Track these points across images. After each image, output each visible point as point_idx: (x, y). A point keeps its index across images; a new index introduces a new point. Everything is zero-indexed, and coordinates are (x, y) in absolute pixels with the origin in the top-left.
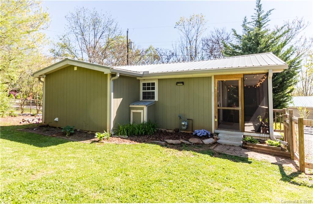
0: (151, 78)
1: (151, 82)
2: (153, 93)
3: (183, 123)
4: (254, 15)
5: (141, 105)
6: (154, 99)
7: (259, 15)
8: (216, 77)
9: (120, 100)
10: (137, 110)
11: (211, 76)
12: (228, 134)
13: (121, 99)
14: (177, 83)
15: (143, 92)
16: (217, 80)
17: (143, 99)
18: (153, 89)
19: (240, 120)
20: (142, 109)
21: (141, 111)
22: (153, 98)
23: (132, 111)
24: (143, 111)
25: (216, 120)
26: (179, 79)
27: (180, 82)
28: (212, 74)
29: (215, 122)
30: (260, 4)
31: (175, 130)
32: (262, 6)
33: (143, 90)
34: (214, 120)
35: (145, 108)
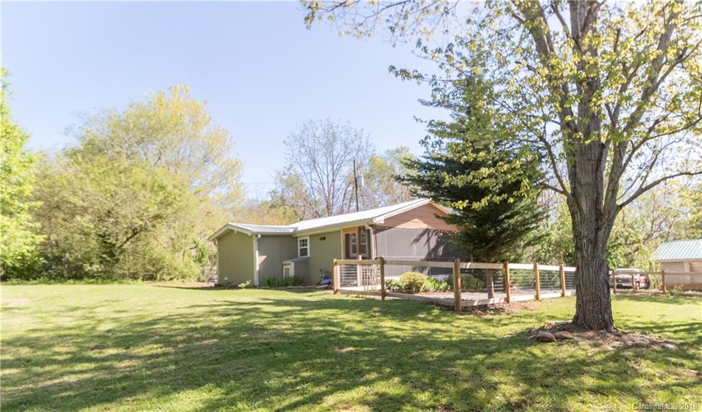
0: (302, 235)
8: (344, 230)
9: (264, 257)
11: (339, 230)
13: (266, 256)
14: (321, 238)
16: (344, 233)
20: (290, 264)
23: (285, 267)
24: (290, 266)
26: (322, 234)
33: (300, 247)
35: (292, 264)
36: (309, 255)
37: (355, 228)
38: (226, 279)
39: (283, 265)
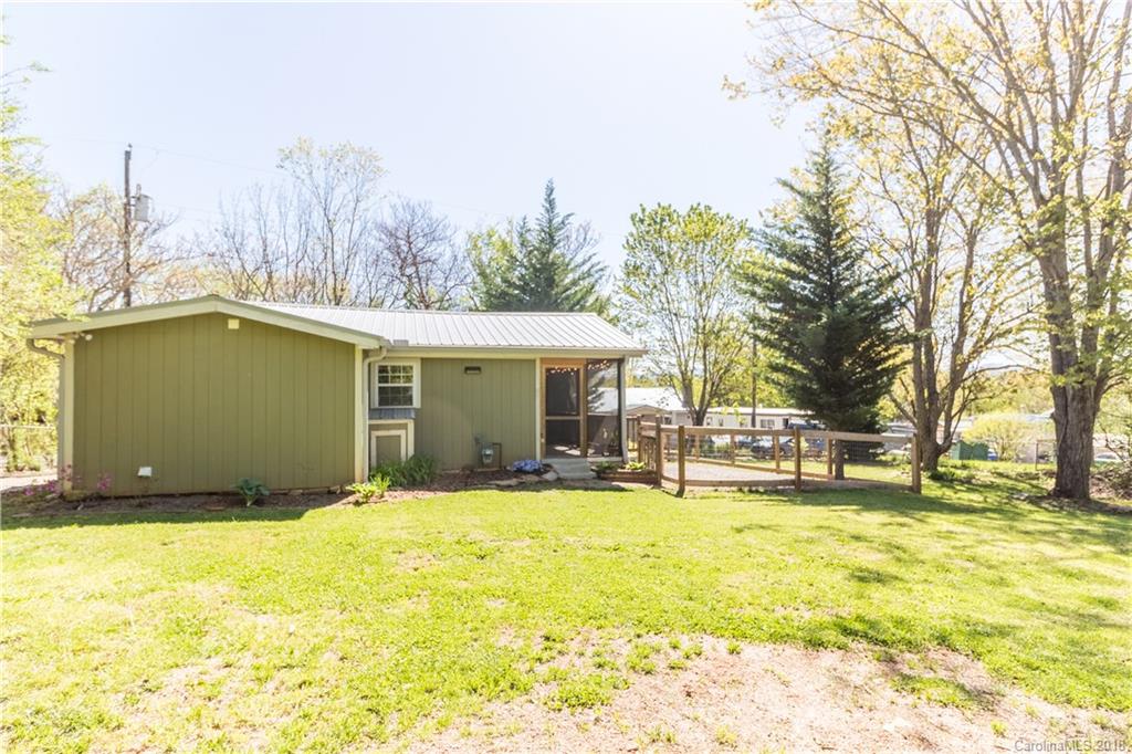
0: (407, 355)
1: (401, 364)
2: (407, 389)
3: (488, 452)
4: (540, 217)
5: (400, 418)
6: (411, 404)
7: (550, 221)
8: (542, 360)
10: (389, 429)
12: (569, 464)
14: (467, 369)
15: (380, 388)
17: (380, 404)
18: (409, 379)
19: (582, 438)
21: (402, 433)
22: (410, 400)
23: (377, 434)
24: (404, 431)
25: (543, 440)
26: (472, 360)
27: (472, 367)
28: (538, 356)
29: (541, 444)
30: (552, 197)
31: (463, 469)
32: (556, 201)
33: (380, 382)
34: (539, 441)
36: (417, 405)
38: (145, 471)
39: (369, 428)
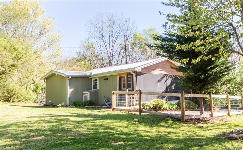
1: (96, 79)
2: (97, 85)
3: (105, 100)
11: (116, 74)
13: (73, 89)
16: (119, 76)
17: (93, 89)
20: (87, 94)
23: (84, 95)
27: (106, 78)
33: (93, 84)
36: (98, 88)
37: (125, 73)
38: (50, 101)
39: (83, 94)
